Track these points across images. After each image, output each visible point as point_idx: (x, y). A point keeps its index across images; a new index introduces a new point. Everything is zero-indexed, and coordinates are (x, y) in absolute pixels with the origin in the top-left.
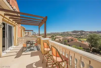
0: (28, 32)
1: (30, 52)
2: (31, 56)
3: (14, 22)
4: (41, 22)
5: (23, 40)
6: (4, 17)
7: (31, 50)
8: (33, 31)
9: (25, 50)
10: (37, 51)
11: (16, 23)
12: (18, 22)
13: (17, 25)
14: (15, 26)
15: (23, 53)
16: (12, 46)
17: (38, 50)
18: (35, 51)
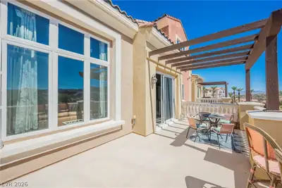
0: (214, 88)
1: (206, 147)
2: (205, 159)
3: (174, 68)
4: (252, 47)
5: (197, 108)
6: (158, 64)
7: (209, 141)
8: (225, 83)
9: (194, 135)
10: (230, 151)
11: (179, 70)
12: (183, 67)
13: (180, 74)
14: (177, 76)
15: (189, 142)
16: (172, 119)
17: (234, 149)
18: (222, 150)
